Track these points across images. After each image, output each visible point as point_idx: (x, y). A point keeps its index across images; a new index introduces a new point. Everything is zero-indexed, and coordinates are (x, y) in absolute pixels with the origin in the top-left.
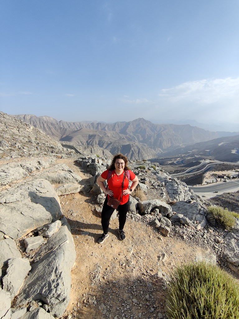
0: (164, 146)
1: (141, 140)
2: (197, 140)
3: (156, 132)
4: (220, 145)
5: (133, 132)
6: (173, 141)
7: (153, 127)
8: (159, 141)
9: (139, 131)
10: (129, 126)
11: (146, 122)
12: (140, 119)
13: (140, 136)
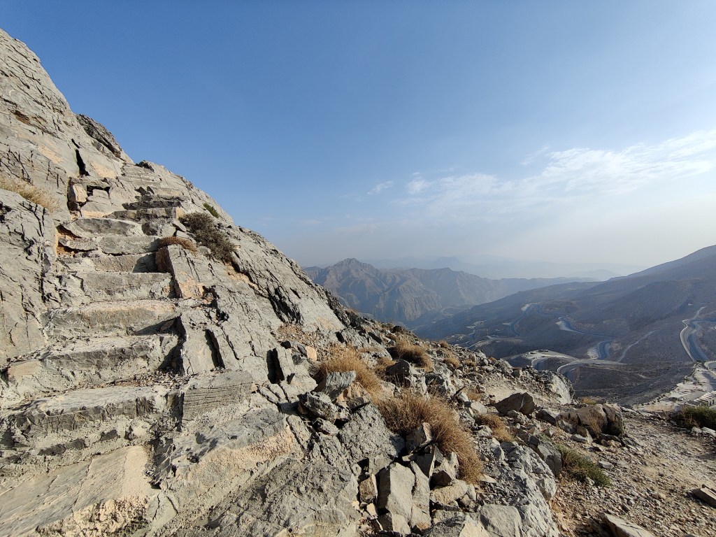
0: (408, 316)
1: (356, 303)
2: (470, 300)
3: (386, 287)
4: (524, 309)
5: (338, 290)
6: (424, 303)
7: (380, 277)
8: (397, 305)
9: (350, 286)
10: (328, 277)
11: (363, 266)
12: (350, 261)
13: (354, 297)
